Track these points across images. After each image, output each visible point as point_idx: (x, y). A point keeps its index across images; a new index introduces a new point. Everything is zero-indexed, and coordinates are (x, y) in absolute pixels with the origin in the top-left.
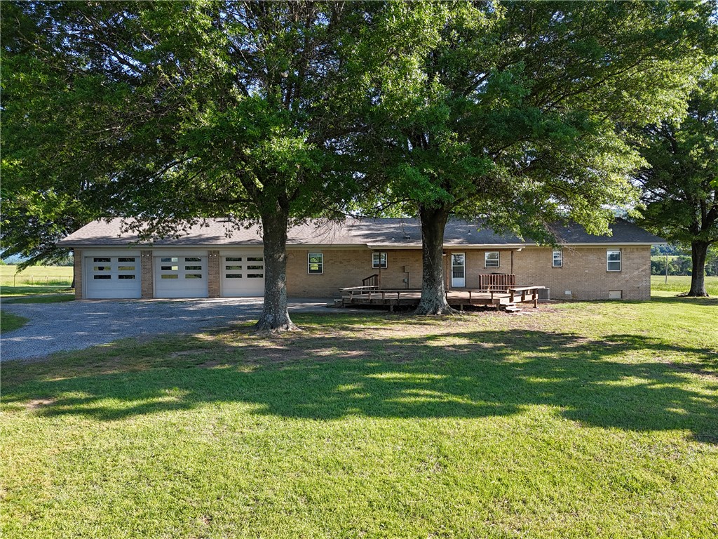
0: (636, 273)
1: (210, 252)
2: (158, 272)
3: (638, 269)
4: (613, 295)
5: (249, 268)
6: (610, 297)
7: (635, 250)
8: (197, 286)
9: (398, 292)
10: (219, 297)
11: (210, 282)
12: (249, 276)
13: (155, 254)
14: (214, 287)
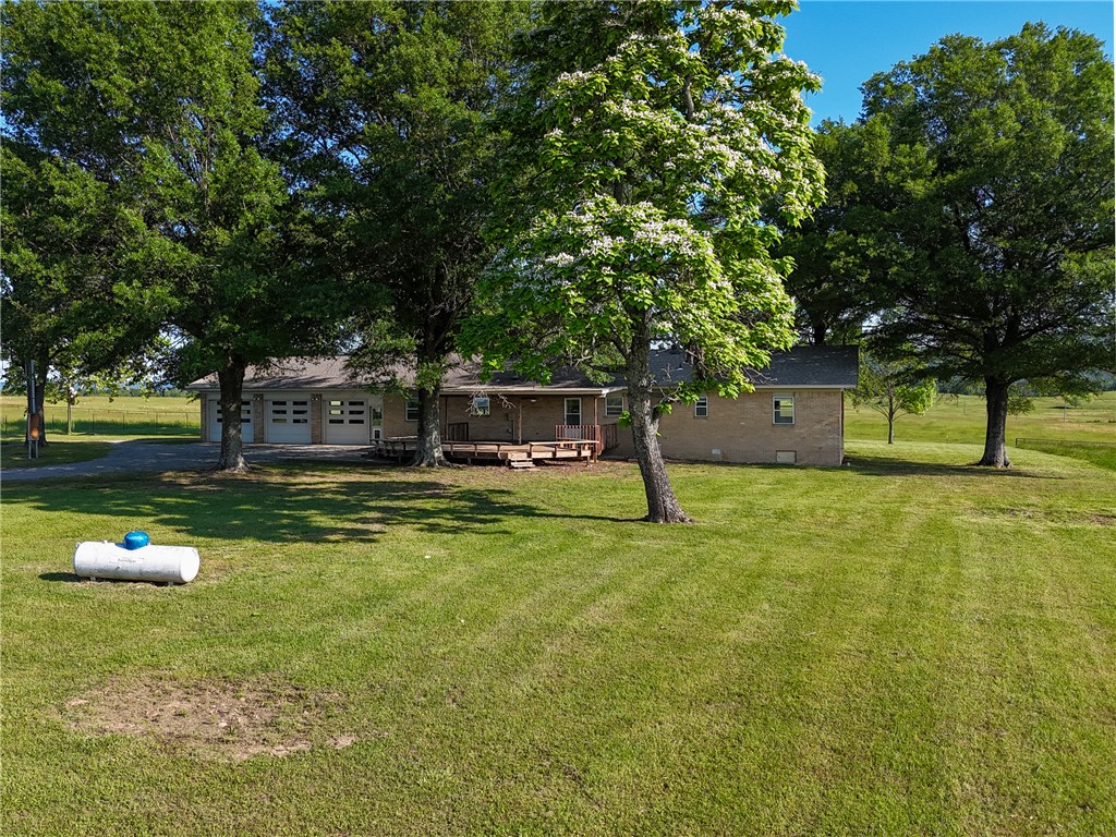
0: (818, 427)
1: (314, 396)
2: (270, 415)
3: (820, 422)
4: (783, 457)
5: (351, 413)
6: (779, 460)
7: (816, 395)
8: (304, 430)
9: (499, 445)
10: (321, 443)
11: (313, 428)
12: (351, 422)
13: (266, 397)
14: (317, 433)
